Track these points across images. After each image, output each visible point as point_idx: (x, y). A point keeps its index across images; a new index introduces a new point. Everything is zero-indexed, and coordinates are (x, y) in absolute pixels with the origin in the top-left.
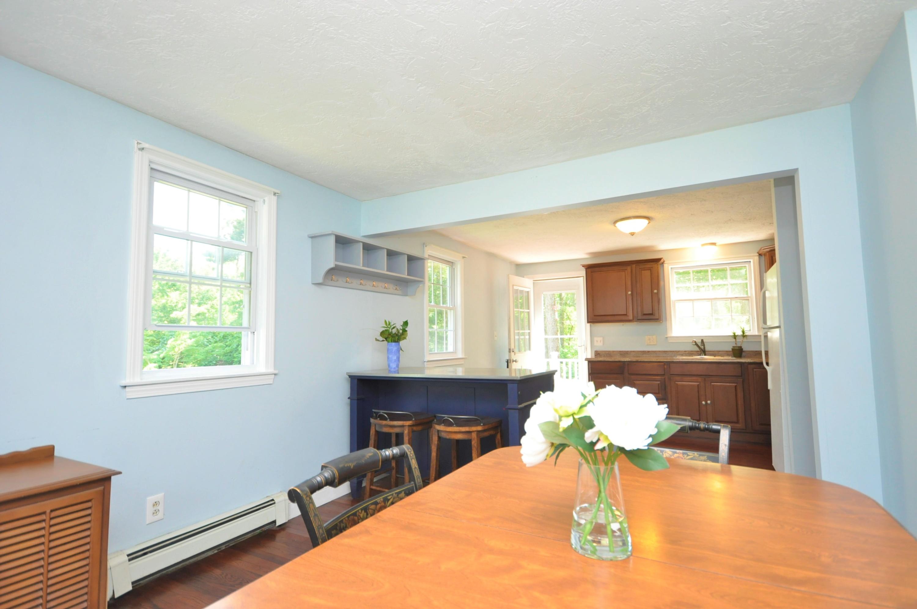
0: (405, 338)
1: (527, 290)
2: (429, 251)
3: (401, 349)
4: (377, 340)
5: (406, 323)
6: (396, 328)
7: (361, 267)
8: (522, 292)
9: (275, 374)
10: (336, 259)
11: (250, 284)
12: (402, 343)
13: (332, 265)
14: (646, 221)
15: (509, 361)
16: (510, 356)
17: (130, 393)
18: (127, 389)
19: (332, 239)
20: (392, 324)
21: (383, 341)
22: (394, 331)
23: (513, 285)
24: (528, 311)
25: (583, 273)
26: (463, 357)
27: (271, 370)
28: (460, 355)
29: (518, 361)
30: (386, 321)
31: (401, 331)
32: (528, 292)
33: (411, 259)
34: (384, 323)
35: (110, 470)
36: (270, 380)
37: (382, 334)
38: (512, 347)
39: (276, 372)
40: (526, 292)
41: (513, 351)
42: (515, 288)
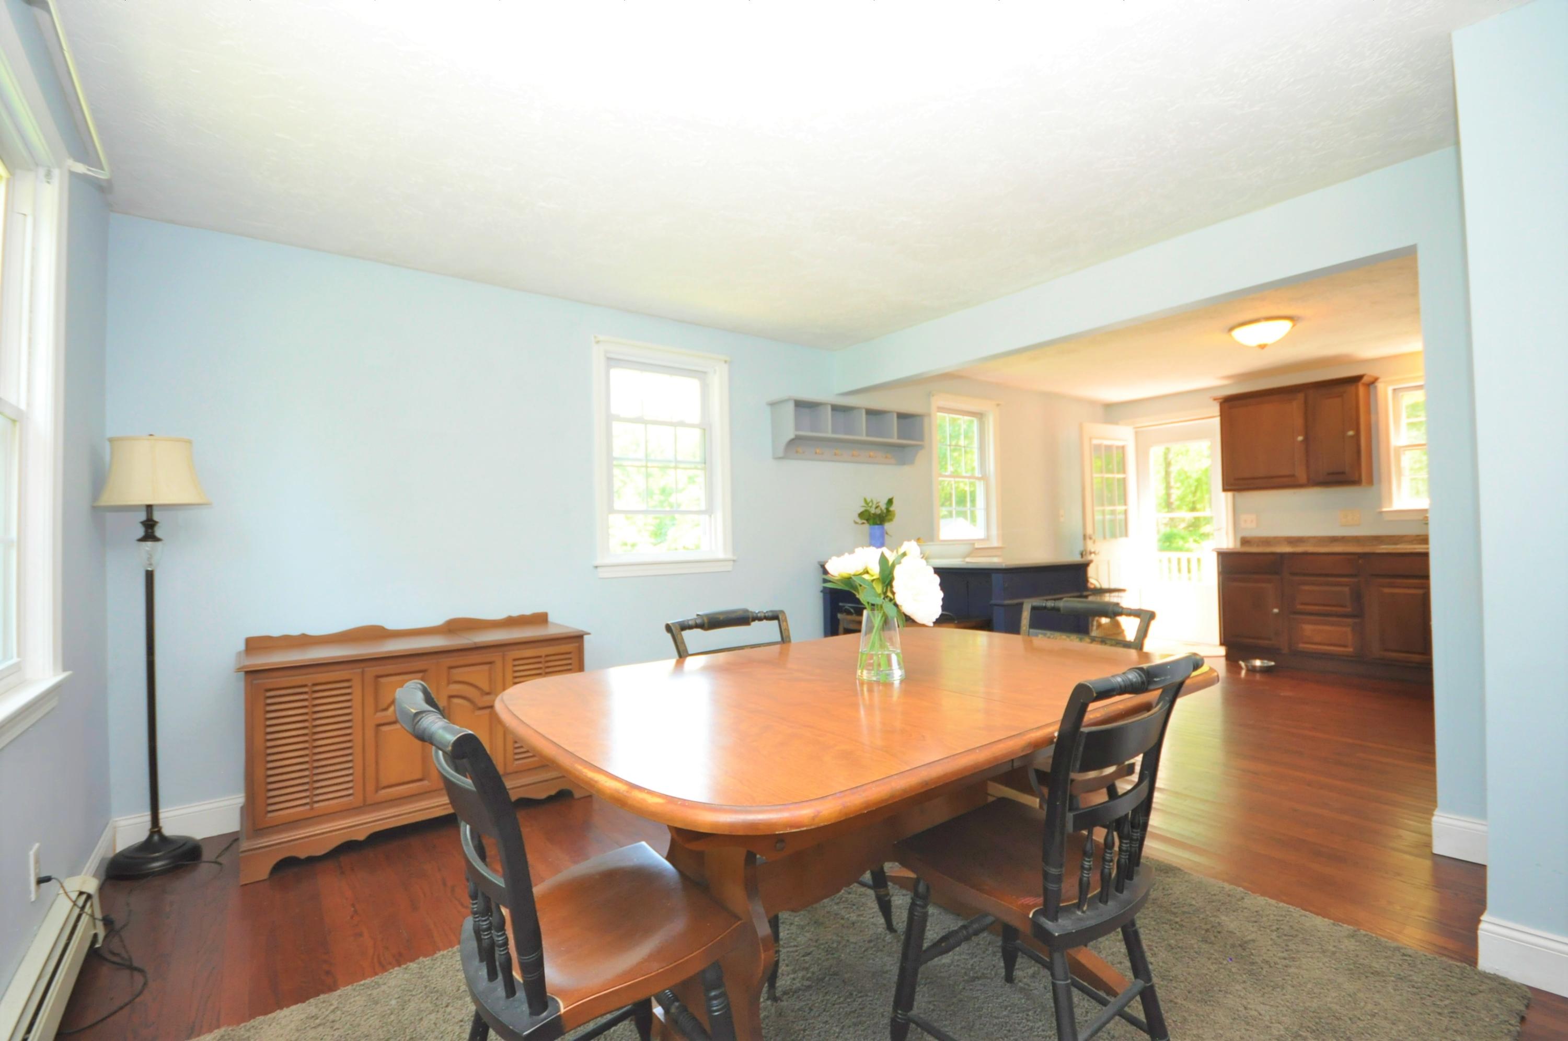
0: (891, 520)
1: (1120, 443)
2: (938, 401)
3: (887, 533)
4: (856, 523)
5: (890, 502)
6: (879, 508)
7: (830, 435)
8: (1109, 448)
9: (734, 561)
10: (797, 427)
11: (705, 463)
12: (887, 526)
13: (792, 436)
14: (1286, 325)
15: (1084, 553)
16: (1085, 545)
17: (602, 573)
18: (599, 570)
19: (791, 407)
20: (875, 502)
21: (863, 523)
22: (878, 511)
23: (1091, 439)
24: (1121, 476)
25: (1216, 410)
26: (1000, 545)
27: (730, 556)
28: (995, 543)
29: (1098, 553)
30: (865, 500)
31: (885, 511)
32: (1123, 448)
33: (902, 416)
34: (863, 501)
35: (582, 631)
36: (729, 567)
37: (861, 515)
38: (1089, 531)
39: (735, 558)
40: (1118, 447)
41: (1090, 538)
42: (1095, 442)
